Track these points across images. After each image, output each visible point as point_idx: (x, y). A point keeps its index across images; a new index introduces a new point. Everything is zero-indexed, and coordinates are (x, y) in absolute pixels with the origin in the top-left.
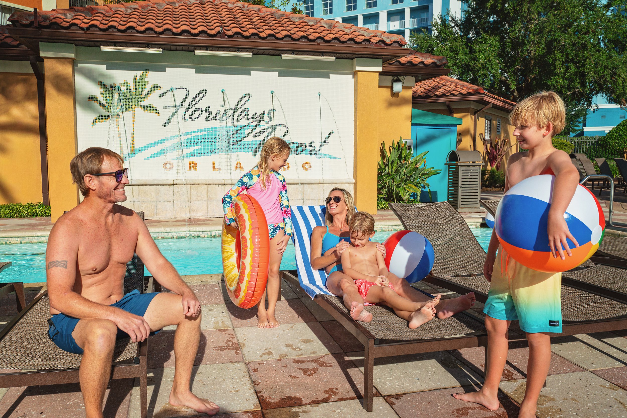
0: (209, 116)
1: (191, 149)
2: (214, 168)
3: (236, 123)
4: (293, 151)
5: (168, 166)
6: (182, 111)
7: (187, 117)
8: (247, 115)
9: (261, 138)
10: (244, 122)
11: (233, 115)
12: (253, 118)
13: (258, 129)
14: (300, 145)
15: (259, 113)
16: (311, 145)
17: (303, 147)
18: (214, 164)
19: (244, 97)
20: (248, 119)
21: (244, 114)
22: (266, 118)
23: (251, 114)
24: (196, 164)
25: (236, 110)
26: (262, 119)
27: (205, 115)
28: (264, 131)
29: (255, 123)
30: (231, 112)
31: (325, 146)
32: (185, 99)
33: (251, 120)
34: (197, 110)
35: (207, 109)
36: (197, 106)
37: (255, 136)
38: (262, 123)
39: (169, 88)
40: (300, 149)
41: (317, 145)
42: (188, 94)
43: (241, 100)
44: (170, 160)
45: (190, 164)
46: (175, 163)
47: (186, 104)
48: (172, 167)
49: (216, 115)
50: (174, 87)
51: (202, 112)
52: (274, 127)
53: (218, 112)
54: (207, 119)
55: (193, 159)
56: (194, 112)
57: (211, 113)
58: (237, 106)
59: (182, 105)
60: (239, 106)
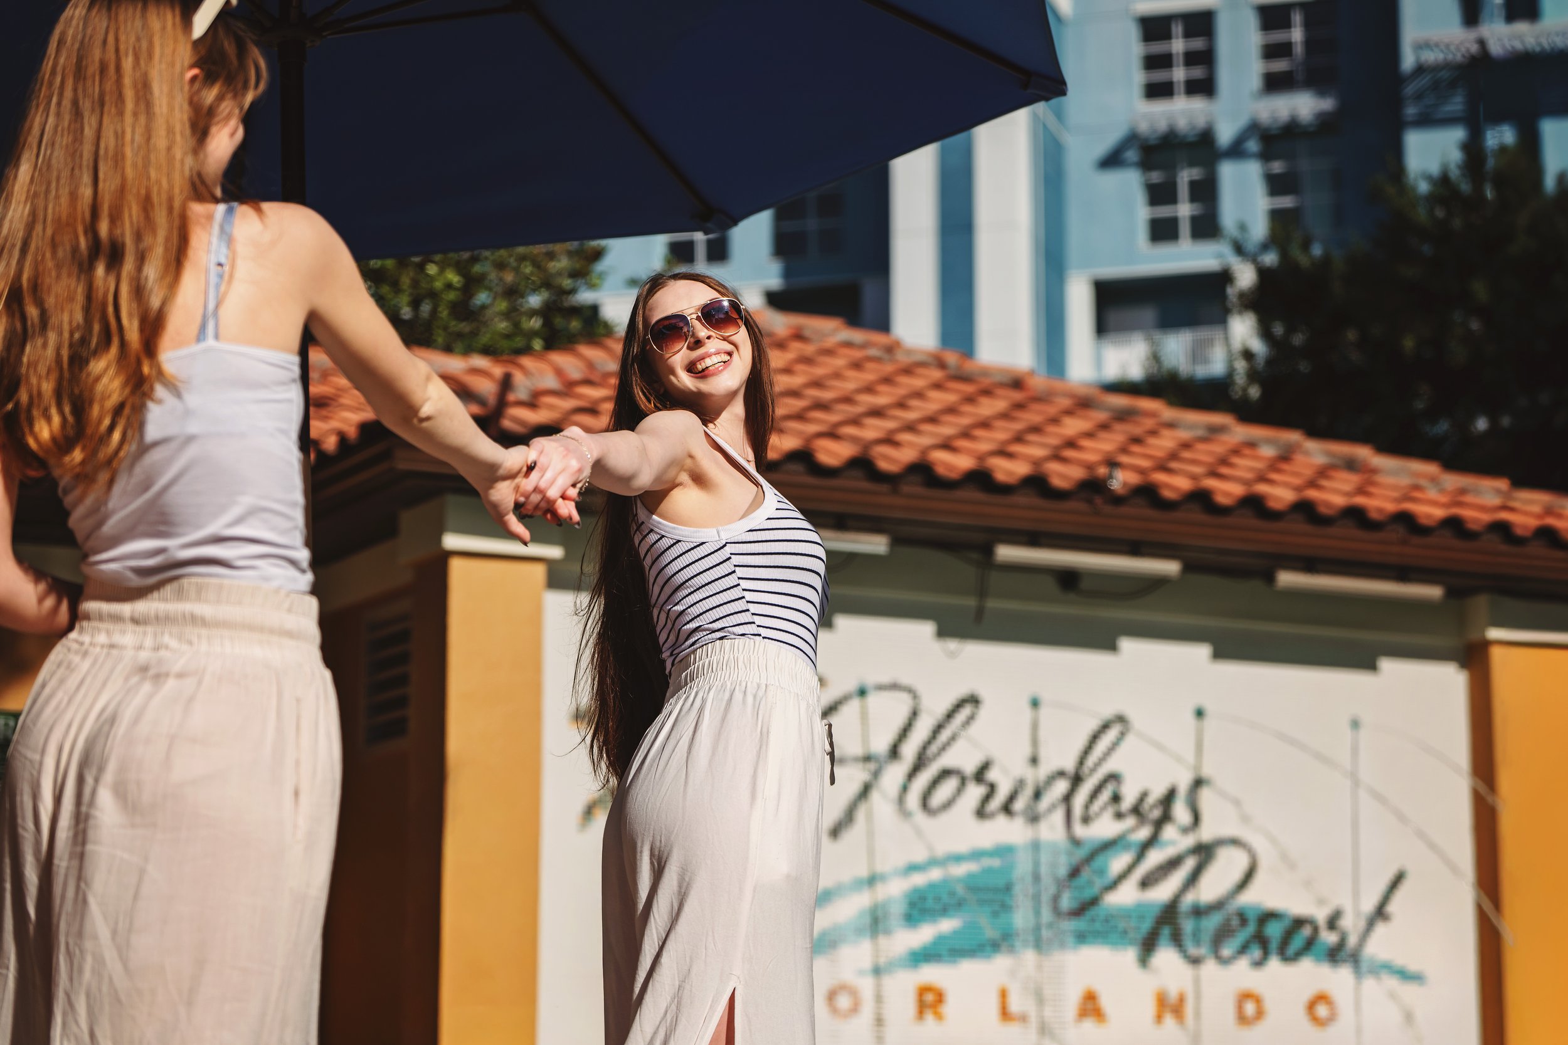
0: (987, 798)
1: (925, 934)
2: (1005, 1014)
3: (1080, 830)
4: (1274, 945)
5: (844, 1002)
6: (895, 774)
7: (913, 799)
8: (1116, 798)
9: (1163, 892)
10: (1105, 827)
11: (1067, 798)
12: (1136, 810)
13: (1155, 858)
14: (1299, 923)
15: (1157, 792)
16: (1333, 923)
17: (1306, 931)
18: (1003, 995)
19: (1105, 727)
20: (1119, 816)
21: (1105, 795)
22: (1181, 813)
23: (1129, 798)
24: (940, 997)
25: (1077, 780)
26: (1166, 817)
27: (974, 793)
28: (1173, 863)
29: (1144, 833)
30: (1061, 787)
31: (1381, 929)
32: (905, 731)
33: (1130, 821)
34: (946, 773)
35: (980, 775)
36: (948, 760)
37: (1146, 883)
38: (1169, 832)
39: (851, 686)
40: (1297, 942)
41: (1351, 923)
42: (915, 714)
43: (1095, 738)
44: (848, 975)
45: (923, 991)
46: (866, 986)
47: (910, 750)
48: (855, 1009)
49: (1012, 798)
50: (871, 679)
51: (963, 781)
52: (1205, 852)
53: (1020, 785)
54: (981, 813)
55: (931, 974)
56: (935, 783)
57: (992, 788)
58: (1081, 762)
59: (894, 752)
60: (1091, 761)
